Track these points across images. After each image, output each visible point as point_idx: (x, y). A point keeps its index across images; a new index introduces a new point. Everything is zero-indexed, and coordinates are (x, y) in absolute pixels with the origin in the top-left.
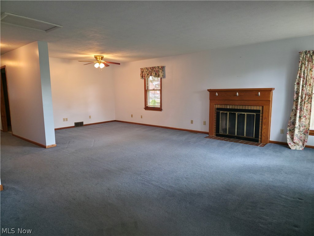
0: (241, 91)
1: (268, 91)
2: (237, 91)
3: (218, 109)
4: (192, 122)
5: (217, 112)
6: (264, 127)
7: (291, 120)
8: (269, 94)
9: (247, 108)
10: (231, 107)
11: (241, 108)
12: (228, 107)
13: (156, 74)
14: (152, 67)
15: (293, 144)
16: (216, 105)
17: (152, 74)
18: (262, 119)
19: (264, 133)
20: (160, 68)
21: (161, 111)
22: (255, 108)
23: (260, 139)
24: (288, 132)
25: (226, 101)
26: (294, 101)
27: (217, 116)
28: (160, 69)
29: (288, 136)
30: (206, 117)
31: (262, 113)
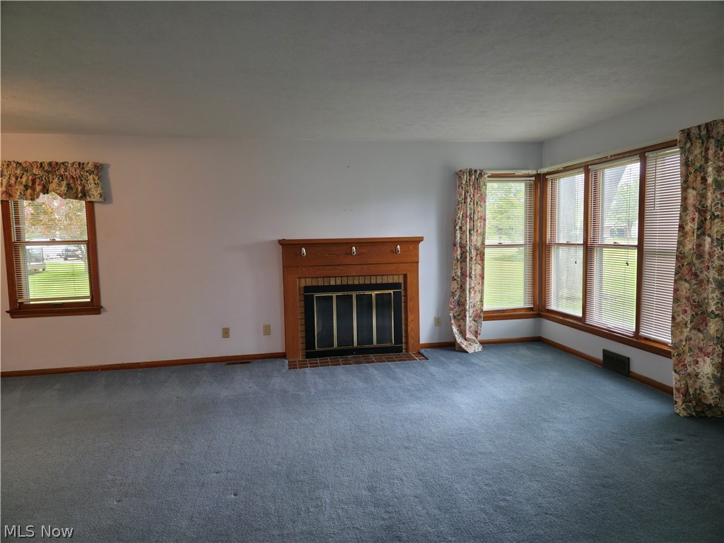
0: (362, 243)
1: (413, 243)
2: (354, 243)
3: (307, 289)
4: (226, 333)
5: (305, 296)
6: (410, 317)
7: (455, 298)
8: (417, 249)
9: (373, 282)
10: (339, 282)
11: (362, 282)
12: (333, 283)
13: (69, 187)
14: (50, 164)
15: (465, 343)
16: (303, 280)
17: (52, 186)
18: (406, 302)
19: (412, 330)
20: (90, 167)
21: (99, 313)
22: (390, 280)
23: (404, 345)
24: (453, 321)
25: (326, 267)
26: (458, 260)
27: (305, 306)
28: (91, 173)
29: (455, 330)
30: (274, 313)
31: (406, 289)
